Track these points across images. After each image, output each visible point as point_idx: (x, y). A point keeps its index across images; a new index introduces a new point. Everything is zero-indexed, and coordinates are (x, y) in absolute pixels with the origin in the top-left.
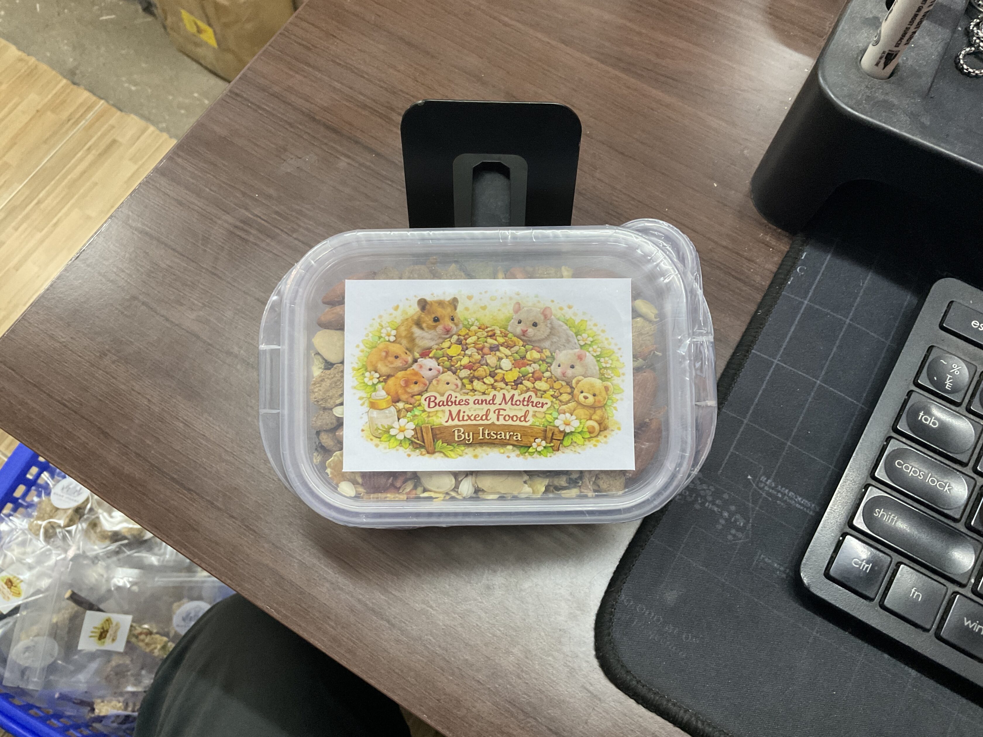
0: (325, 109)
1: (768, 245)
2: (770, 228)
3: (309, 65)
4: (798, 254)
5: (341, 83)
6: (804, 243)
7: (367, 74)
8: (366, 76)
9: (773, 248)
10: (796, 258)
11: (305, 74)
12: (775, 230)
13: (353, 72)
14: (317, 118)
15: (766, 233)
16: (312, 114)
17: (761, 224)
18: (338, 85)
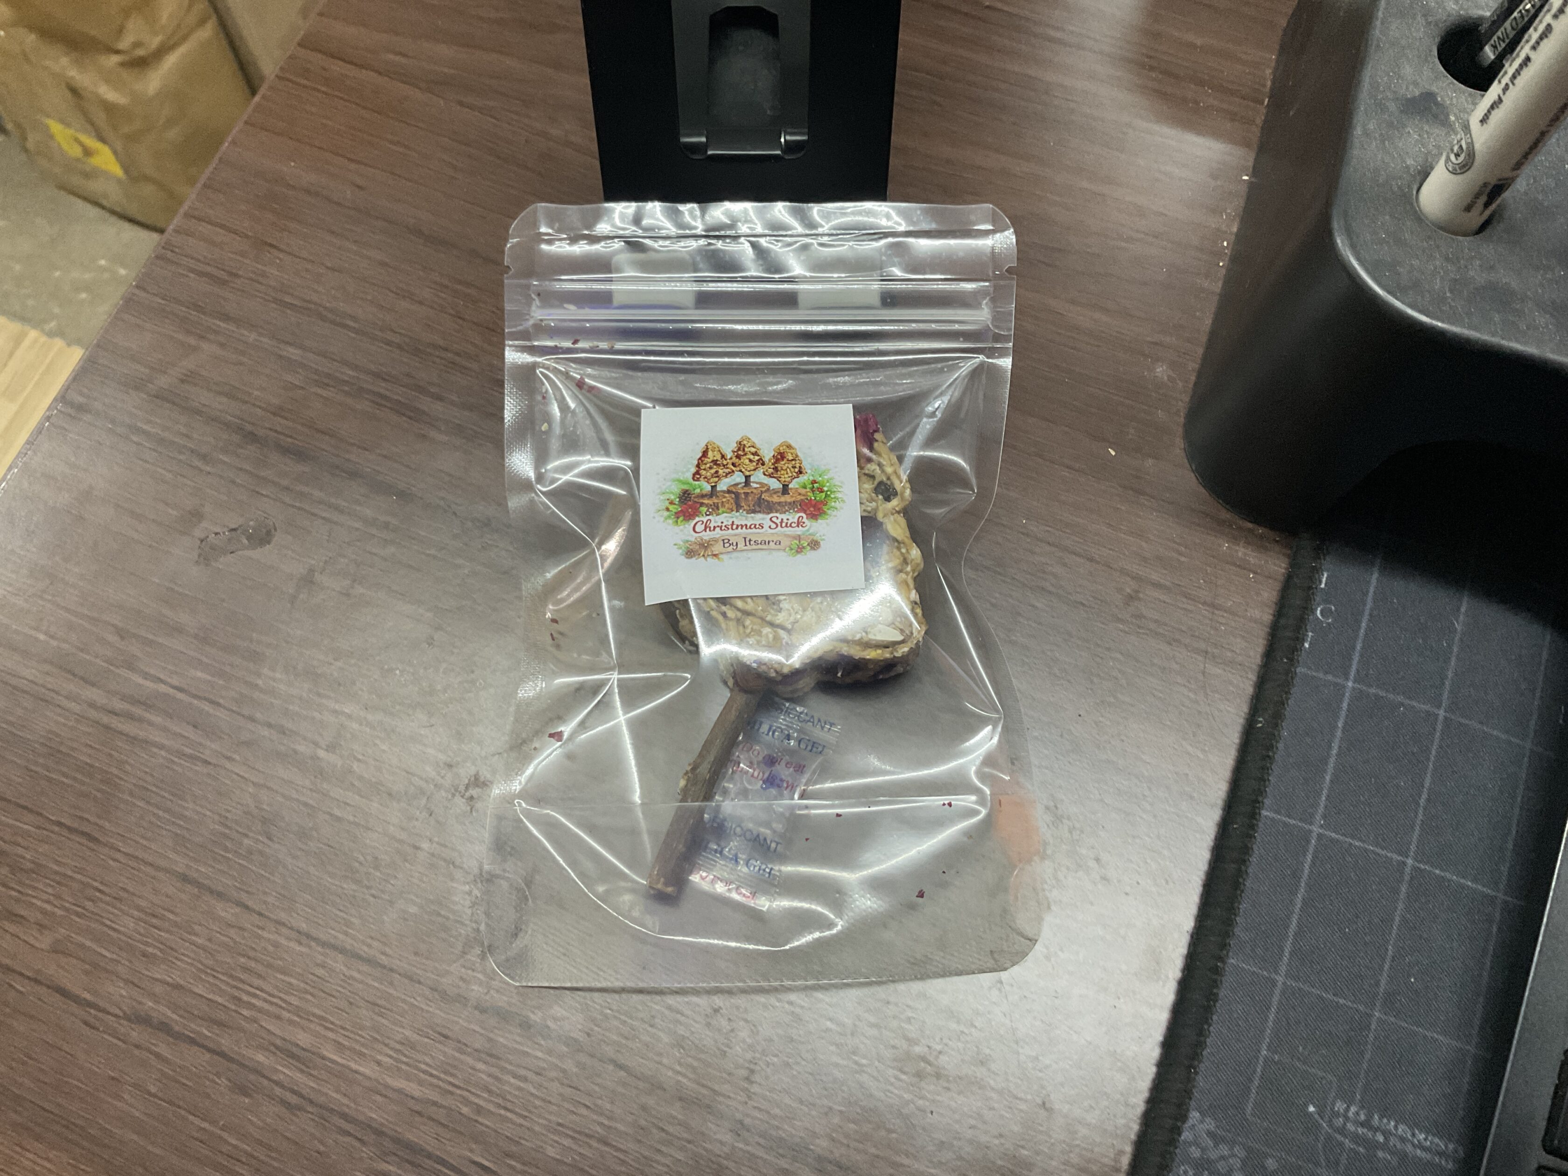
0: (278, 412)
1: (1243, 566)
2: (1240, 528)
3: (226, 318)
4: (1311, 578)
5: (302, 347)
6: (1319, 552)
7: (353, 318)
8: (352, 324)
9: (1255, 573)
10: (1310, 589)
11: (221, 339)
12: (1250, 531)
13: (323, 318)
14: (261, 432)
15: (1235, 539)
16: (249, 427)
17: (1221, 523)
18: (293, 352)
